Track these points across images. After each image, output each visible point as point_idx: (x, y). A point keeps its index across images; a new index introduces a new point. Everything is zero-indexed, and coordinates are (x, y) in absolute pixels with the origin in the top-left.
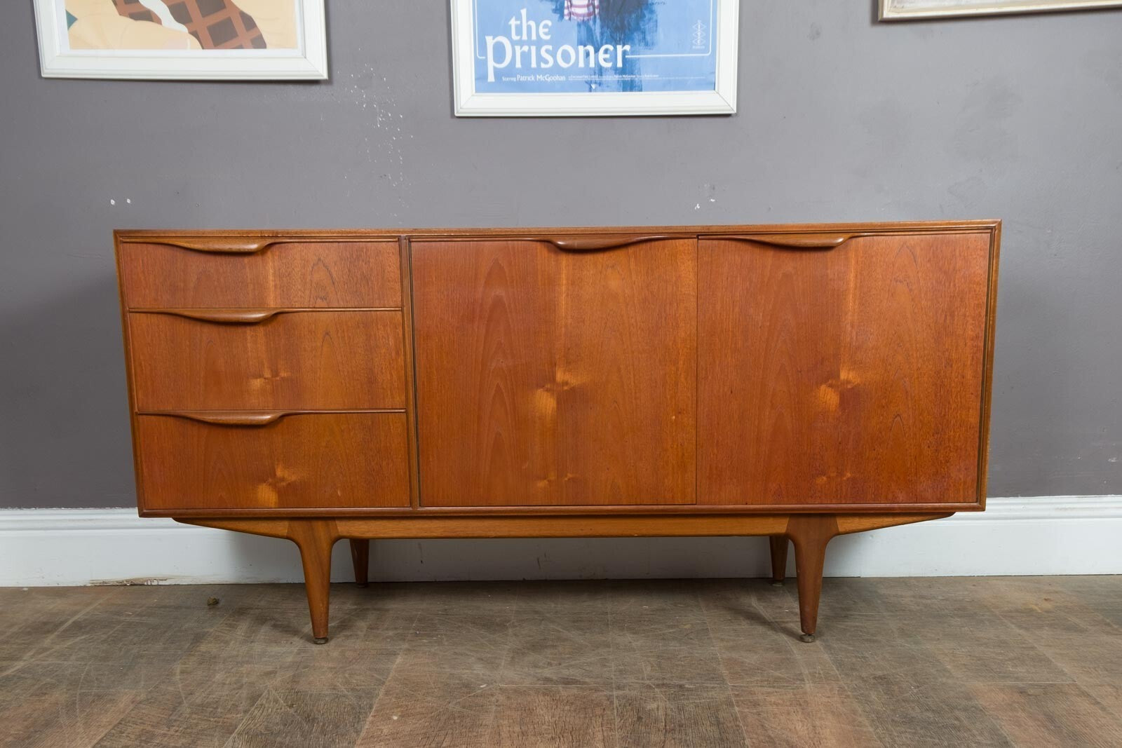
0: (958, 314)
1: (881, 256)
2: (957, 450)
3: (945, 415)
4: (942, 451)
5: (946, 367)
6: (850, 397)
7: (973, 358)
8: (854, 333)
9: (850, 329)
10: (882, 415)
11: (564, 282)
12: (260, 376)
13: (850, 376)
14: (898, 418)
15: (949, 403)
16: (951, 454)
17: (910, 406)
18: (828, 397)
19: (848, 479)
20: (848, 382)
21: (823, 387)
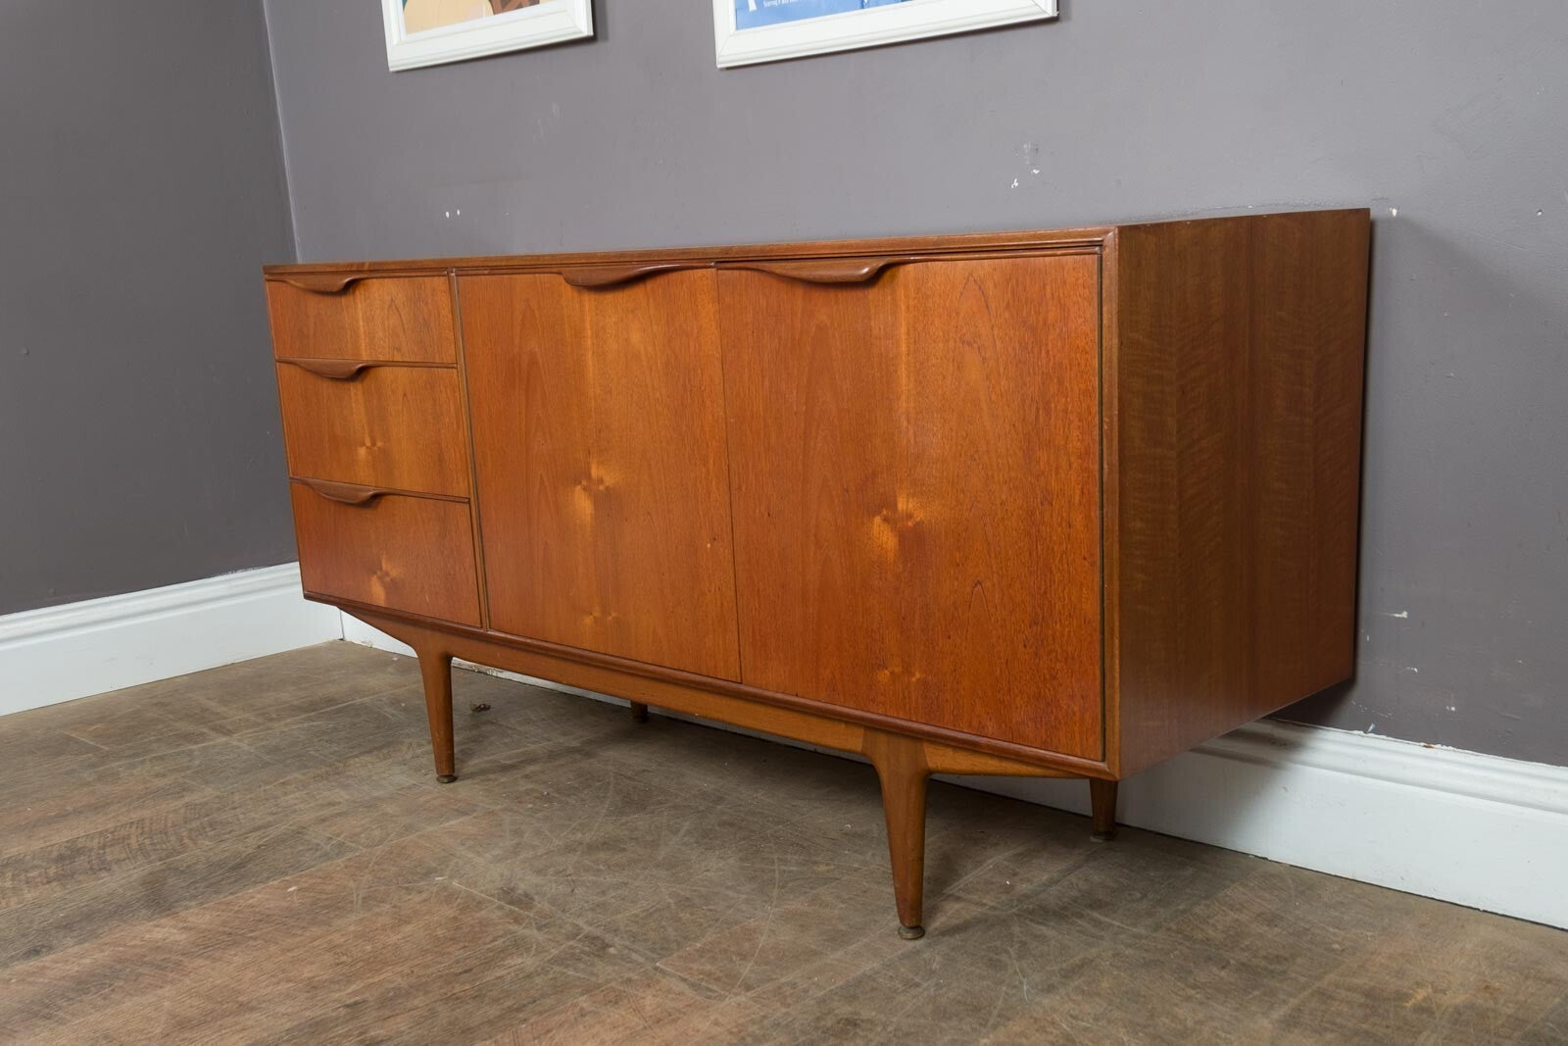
0: (1056, 407)
1: (940, 296)
2: (1066, 659)
3: (1046, 593)
4: (1045, 658)
5: (1042, 504)
6: (913, 540)
7: (1083, 493)
8: (911, 432)
9: (905, 424)
10: (957, 579)
11: (589, 332)
12: (363, 444)
13: (910, 506)
14: (979, 587)
15: (1051, 572)
16: (1058, 666)
17: (994, 569)
18: (883, 536)
19: (918, 680)
20: (910, 516)
21: (877, 520)
